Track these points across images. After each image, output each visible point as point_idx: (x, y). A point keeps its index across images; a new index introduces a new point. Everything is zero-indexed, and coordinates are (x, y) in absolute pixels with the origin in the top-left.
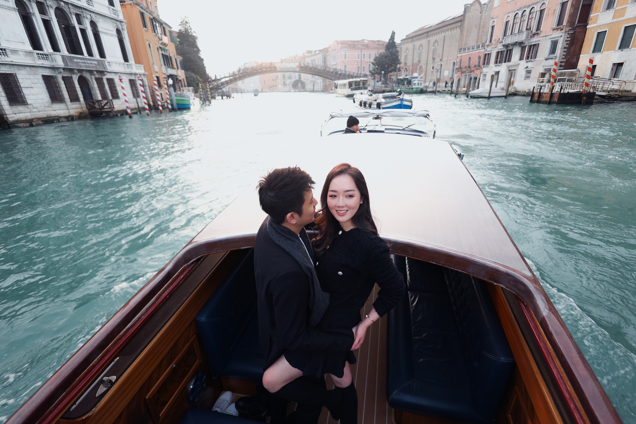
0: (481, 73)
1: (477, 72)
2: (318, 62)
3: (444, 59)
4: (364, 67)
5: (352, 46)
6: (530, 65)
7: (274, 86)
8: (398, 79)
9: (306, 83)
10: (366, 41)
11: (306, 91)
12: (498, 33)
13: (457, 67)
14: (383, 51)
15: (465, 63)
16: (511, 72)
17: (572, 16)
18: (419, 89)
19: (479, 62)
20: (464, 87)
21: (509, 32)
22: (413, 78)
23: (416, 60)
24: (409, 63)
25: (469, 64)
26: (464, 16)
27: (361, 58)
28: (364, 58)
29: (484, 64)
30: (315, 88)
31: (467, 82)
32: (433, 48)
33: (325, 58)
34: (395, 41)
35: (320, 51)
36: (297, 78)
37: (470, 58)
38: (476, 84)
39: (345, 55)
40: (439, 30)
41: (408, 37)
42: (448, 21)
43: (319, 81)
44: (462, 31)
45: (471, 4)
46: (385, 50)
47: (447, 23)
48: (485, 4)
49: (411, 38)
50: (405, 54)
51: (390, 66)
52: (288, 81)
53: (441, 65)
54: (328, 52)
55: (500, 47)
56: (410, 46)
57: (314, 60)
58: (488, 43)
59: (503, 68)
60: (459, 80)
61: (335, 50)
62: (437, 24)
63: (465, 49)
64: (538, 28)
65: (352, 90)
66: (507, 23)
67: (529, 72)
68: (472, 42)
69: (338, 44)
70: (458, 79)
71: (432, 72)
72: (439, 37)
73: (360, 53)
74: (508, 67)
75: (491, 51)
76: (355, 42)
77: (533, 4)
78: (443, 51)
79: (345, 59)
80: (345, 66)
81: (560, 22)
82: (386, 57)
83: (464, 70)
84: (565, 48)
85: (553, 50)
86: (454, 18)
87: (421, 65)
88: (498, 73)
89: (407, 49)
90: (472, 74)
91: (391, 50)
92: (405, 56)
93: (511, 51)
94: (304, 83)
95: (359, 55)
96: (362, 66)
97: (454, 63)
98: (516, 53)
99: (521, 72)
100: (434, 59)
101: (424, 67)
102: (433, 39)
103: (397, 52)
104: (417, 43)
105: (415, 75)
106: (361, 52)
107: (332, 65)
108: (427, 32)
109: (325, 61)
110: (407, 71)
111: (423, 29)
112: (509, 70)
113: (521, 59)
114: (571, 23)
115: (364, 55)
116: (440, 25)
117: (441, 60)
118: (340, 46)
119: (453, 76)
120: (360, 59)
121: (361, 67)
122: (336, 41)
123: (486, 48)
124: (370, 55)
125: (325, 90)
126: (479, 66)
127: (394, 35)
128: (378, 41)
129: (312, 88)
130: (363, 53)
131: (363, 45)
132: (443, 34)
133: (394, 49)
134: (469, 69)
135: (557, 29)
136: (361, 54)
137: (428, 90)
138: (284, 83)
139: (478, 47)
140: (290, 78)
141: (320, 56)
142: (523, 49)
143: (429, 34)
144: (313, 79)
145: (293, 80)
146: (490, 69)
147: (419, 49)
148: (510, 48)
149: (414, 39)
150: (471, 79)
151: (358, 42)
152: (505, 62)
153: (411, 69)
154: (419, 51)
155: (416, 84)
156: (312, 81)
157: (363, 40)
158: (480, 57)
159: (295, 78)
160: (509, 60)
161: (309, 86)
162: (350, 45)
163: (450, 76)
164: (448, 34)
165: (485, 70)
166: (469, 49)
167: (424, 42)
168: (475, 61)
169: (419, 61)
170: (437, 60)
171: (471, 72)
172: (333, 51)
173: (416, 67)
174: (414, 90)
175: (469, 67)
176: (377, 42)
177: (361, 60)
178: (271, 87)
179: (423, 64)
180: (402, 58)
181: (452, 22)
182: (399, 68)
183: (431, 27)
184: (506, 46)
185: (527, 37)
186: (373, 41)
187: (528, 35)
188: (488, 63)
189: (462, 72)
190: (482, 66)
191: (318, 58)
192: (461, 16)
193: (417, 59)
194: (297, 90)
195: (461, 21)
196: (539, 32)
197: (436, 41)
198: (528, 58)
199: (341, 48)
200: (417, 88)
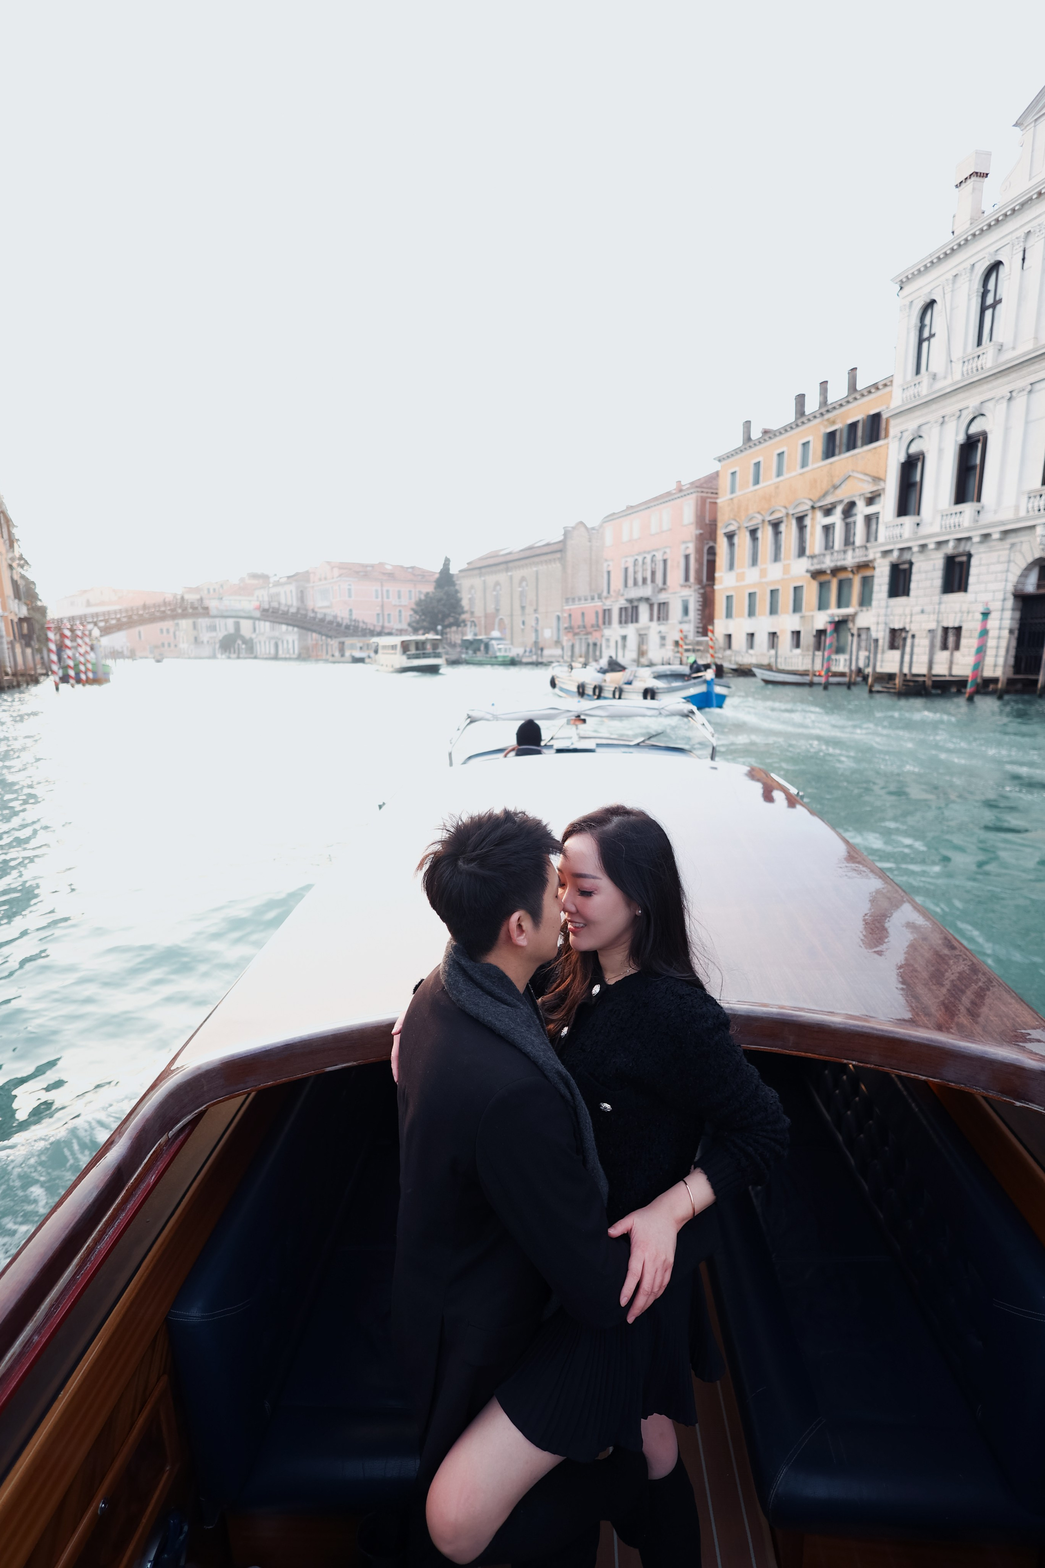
0: (602, 636)
1: (597, 635)
2: (288, 598)
3: (542, 609)
4: (389, 615)
5: (362, 574)
6: (663, 628)
7: (163, 645)
8: (464, 641)
9: (255, 641)
10: (389, 567)
11: (255, 658)
12: (617, 582)
13: (566, 625)
14: (429, 588)
15: (577, 621)
16: (642, 638)
17: (699, 572)
18: (508, 659)
19: (597, 621)
20: (581, 656)
21: (630, 582)
22: (492, 639)
23: (491, 608)
24: (479, 611)
25: (583, 621)
26: (563, 542)
27: (382, 598)
28: (388, 597)
29: (604, 623)
30: (280, 652)
31: (584, 649)
32: (520, 589)
33: (302, 592)
34: (452, 572)
35: (289, 577)
36: (232, 630)
37: (583, 614)
38: (598, 653)
39: (349, 590)
40: (527, 561)
41: (471, 567)
42: (539, 547)
43: (290, 637)
44: (564, 567)
45: (572, 527)
46: (435, 588)
47: (538, 552)
48: (593, 529)
49: (479, 568)
50: (470, 596)
51: (445, 616)
52: (205, 636)
53: (537, 619)
54: (308, 581)
55: (622, 603)
56: (477, 582)
57: (278, 594)
58: (605, 594)
59: (631, 630)
60: (573, 646)
61: (325, 579)
62: (522, 551)
63: (573, 599)
64: (665, 583)
65: (409, 658)
66: (626, 569)
67: (663, 638)
68: (583, 589)
69: (332, 568)
70: (570, 644)
71: (523, 630)
72: (528, 572)
73: (379, 589)
74: (638, 630)
75: (611, 605)
76: (367, 566)
77: (654, 550)
78: (537, 596)
79: (350, 596)
80: (351, 611)
81: (687, 579)
82: (439, 600)
83: (577, 631)
84: (698, 610)
85: (686, 611)
86: (548, 545)
87: (500, 617)
88: (624, 638)
89: (472, 587)
90: (589, 636)
91: (446, 588)
92: (470, 599)
93: (637, 607)
94: (251, 640)
95: (377, 591)
96: (386, 613)
97: (558, 618)
98: (644, 611)
99: (653, 640)
100: (523, 608)
101: (507, 621)
102: (517, 574)
103: (457, 592)
104: (491, 579)
105: (495, 634)
106: (382, 586)
107: (321, 608)
108: (506, 562)
109: (302, 597)
110: (475, 625)
111: (497, 556)
112: (640, 635)
113: (651, 619)
114: (699, 580)
115: (388, 591)
116: (528, 553)
117: (536, 611)
118: (336, 572)
119: (558, 638)
120: (380, 599)
121: (383, 615)
122: (329, 563)
123: (604, 600)
124: (399, 592)
125: (305, 655)
126: (598, 626)
127: (449, 564)
128: (412, 568)
129: (273, 651)
130: (385, 589)
131: (384, 574)
132: (535, 569)
133: (452, 588)
134: (583, 629)
135: (685, 586)
136: (382, 591)
137: (525, 660)
138: (196, 639)
139: (593, 599)
140: (213, 628)
141: (292, 587)
142: (651, 606)
143: (511, 565)
144: (276, 634)
145: (221, 634)
146: (614, 631)
147: (494, 590)
148: (635, 604)
149: (483, 570)
150: (588, 645)
151: (373, 566)
152: (632, 622)
153: (483, 622)
154: (495, 593)
155: (501, 649)
156: (271, 638)
157: (381, 564)
158: (597, 613)
159: (226, 629)
160: (637, 621)
161: (264, 647)
162: (357, 573)
163: (555, 638)
164: (542, 568)
165: (607, 632)
166: (580, 599)
167: (502, 577)
168: (590, 619)
169: (497, 610)
170: (529, 610)
171: (588, 633)
172: (320, 580)
173: (491, 620)
174: (500, 659)
175: (584, 627)
176: (410, 570)
177: (383, 602)
178: (156, 647)
179: (504, 614)
180: (465, 603)
181: (546, 550)
182: (464, 621)
183: (510, 553)
184: (630, 601)
185: (653, 592)
186: (402, 567)
187: (654, 589)
188: (610, 623)
189: (575, 634)
190: (602, 627)
191: (285, 592)
192: (560, 542)
193: (493, 606)
194: (233, 656)
195: (560, 551)
196: (665, 587)
197: (523, 579)
198: (659, 619)
199: (340, 576)
200: (504, 657)
